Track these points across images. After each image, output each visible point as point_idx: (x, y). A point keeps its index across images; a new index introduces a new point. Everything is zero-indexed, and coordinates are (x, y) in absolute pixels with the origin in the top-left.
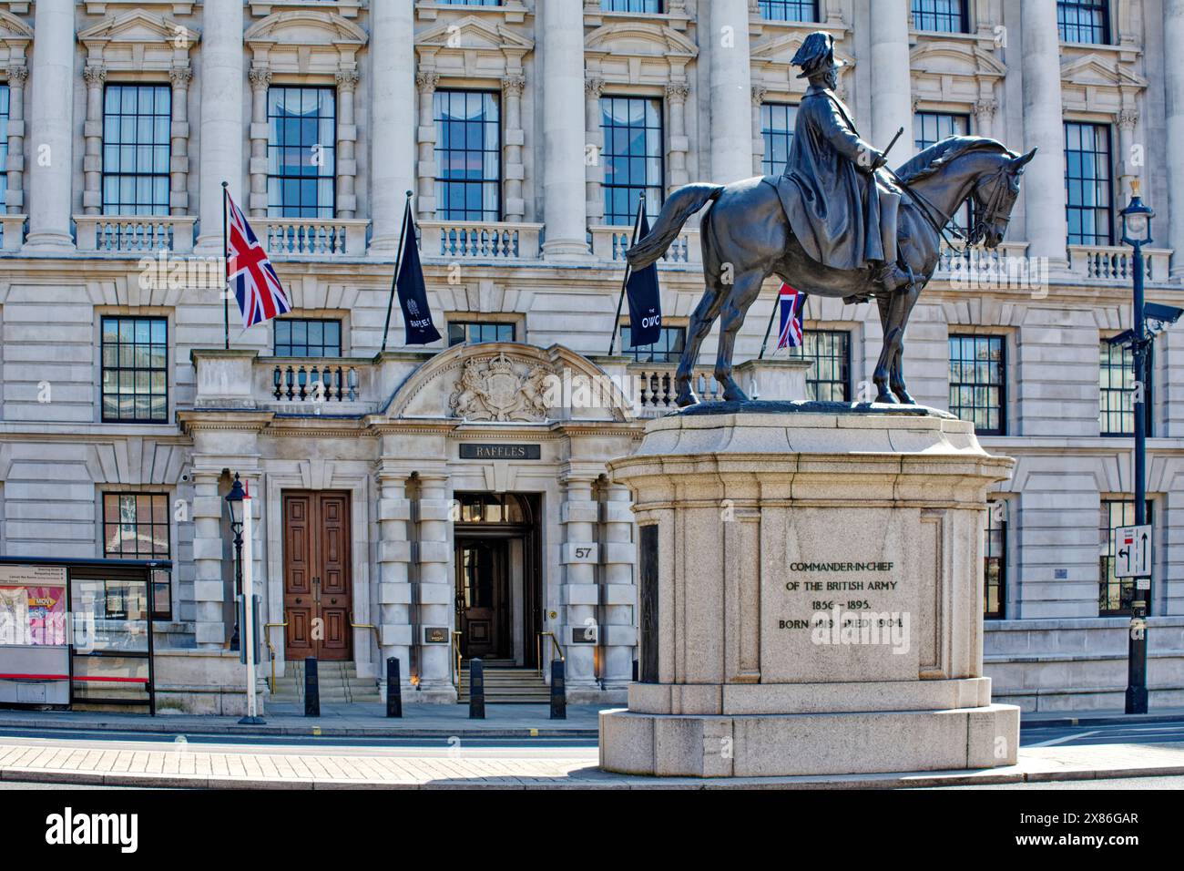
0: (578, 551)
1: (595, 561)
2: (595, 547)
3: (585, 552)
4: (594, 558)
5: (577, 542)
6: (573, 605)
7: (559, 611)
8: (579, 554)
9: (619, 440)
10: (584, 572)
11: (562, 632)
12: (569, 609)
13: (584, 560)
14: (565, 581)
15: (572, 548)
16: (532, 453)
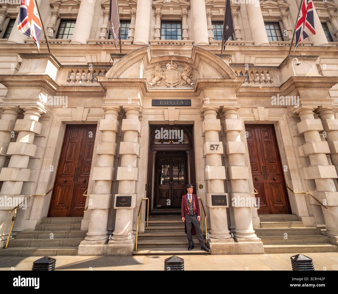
0: (212, 146)
1: (222, 152)
2: (221, 143)
3: (215, 147)
4: (221, 150)
5: (211, 141)
6: (211, 180)
7: (204, 184)
8: (212, 148)
9: (228, 90)
10: (216, 159)
11: (206, 197)
12: (209, 182)
13: (215, 151)
14: (206, 165)
15: (208, 144)
16: (187, 103)
